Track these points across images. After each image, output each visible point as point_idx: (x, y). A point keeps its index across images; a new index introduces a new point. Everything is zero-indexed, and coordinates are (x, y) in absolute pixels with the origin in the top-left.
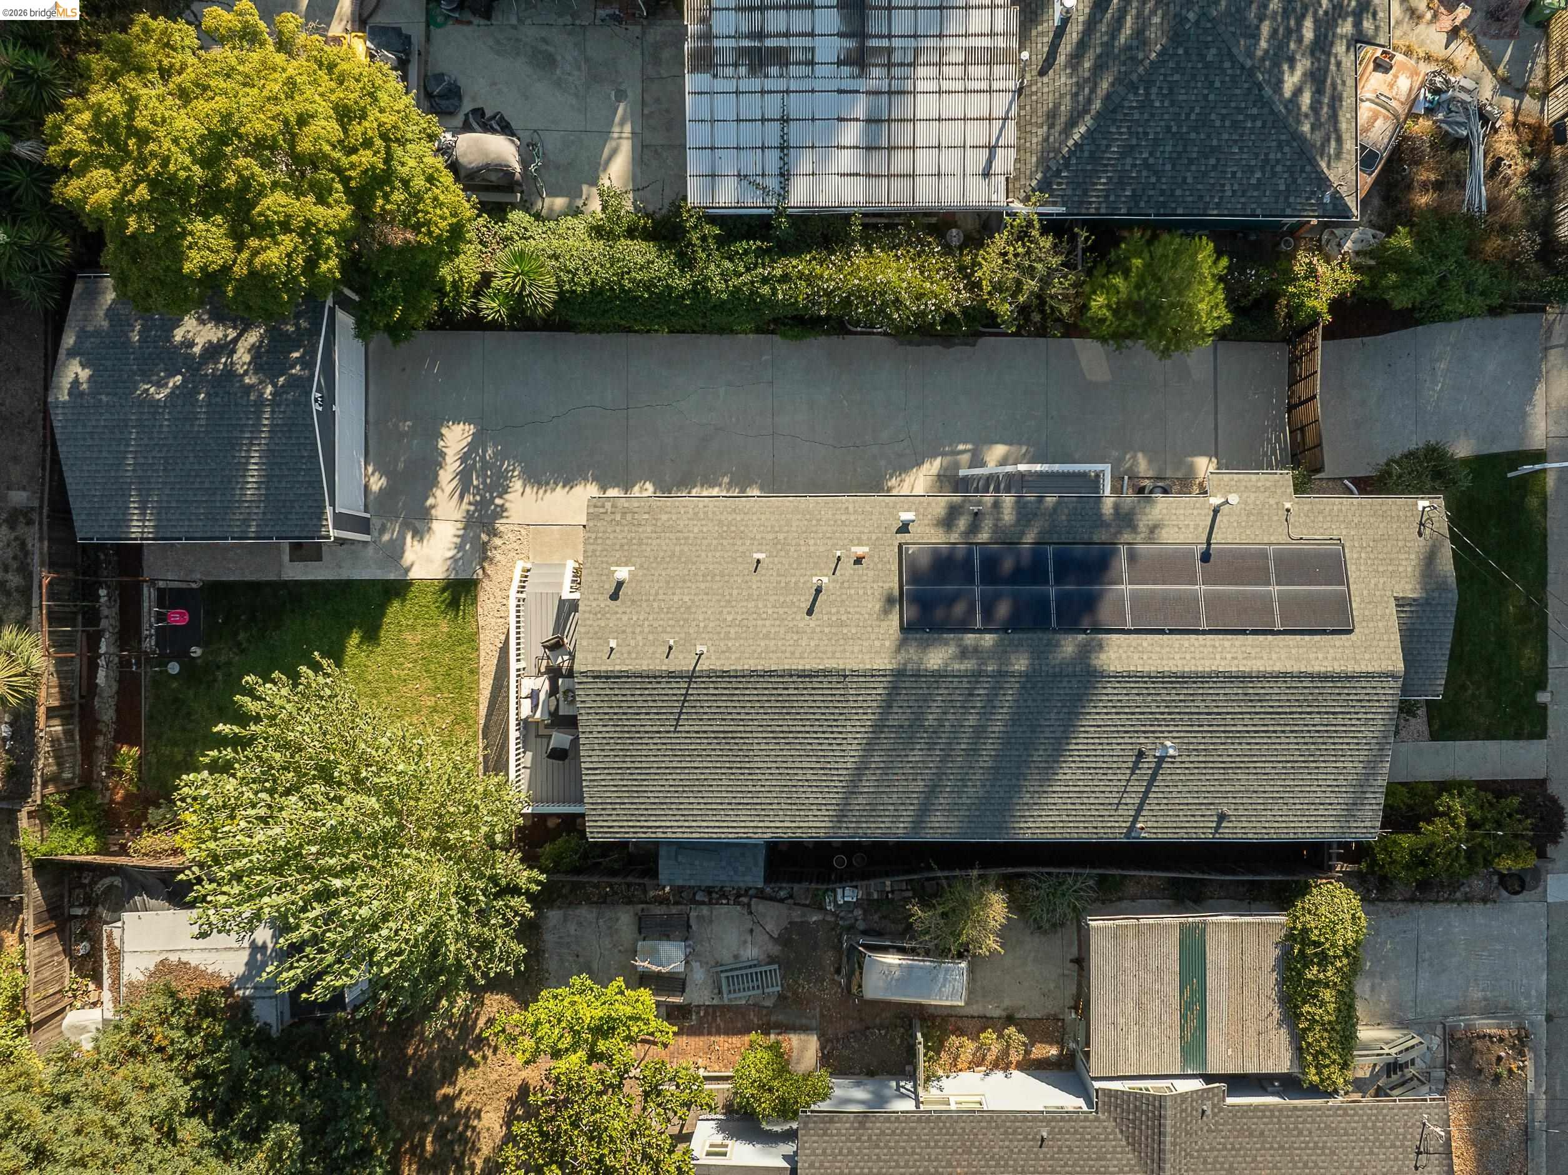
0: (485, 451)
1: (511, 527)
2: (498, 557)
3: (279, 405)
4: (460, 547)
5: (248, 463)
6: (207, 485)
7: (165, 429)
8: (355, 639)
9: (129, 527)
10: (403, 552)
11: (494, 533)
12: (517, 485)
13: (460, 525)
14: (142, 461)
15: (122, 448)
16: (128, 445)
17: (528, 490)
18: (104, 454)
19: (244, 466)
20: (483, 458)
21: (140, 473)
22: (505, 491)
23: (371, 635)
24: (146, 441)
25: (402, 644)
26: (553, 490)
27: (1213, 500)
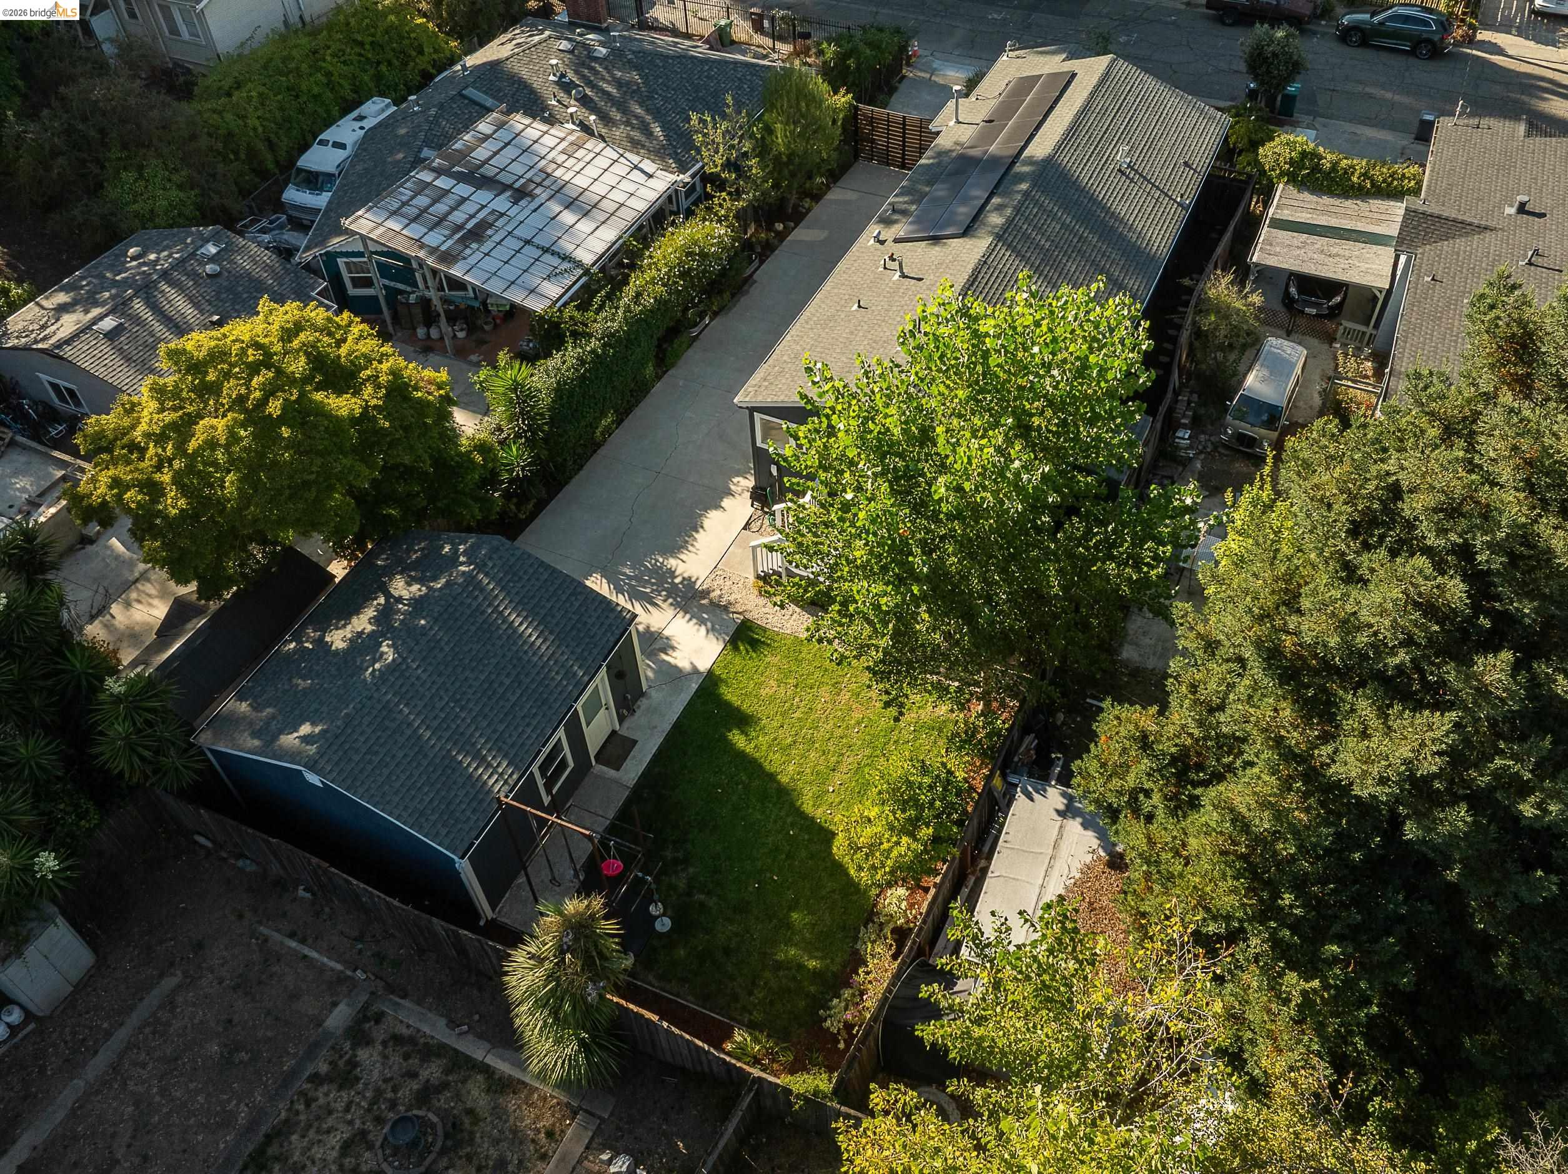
0: (624, 574)
1: (709, 580)
2: (732, 598)
3: (485, 565)
4: (702, 622)
5: (515, 630)
6: (507, 682)
7: (424, 676)
8: (738, 739)
9: (490, 791)
10: (676, 667)
11: (706, 593)
12: (672, 563)
13: (681, 614)
14: (435, 723)
15: (409, 732)
16: (409, 725)
17: (682, 556)
18: (400, 754)
20: (629, 578)
21: (447, 734)
22: (672, 573)
23: (744, 721)
24: (421, 704)
25: (772, 699)
26: (695, 539)
27: (952, 123)
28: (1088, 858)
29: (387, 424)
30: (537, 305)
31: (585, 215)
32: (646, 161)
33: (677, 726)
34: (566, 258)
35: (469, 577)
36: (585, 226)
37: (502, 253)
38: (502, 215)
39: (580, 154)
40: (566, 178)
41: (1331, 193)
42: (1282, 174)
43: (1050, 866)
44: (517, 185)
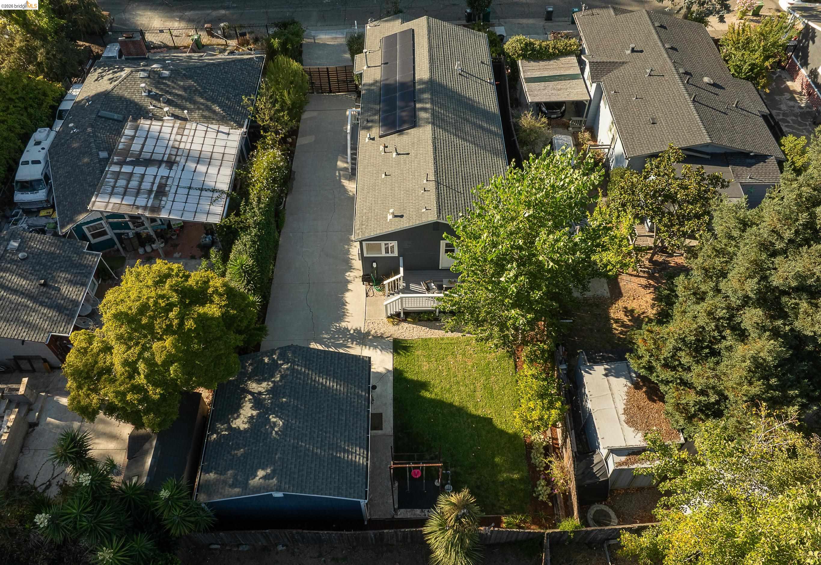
0: (325, 338)
1: (366, 327)
2: (382, 331)
3: (295, 361)
4: (375, 347)
5: (325, 386)
6: (337, 411)
7: (301, 425)
8: (427, 395)
9: (359, 464)
10: (378, 373)
11: (368, 333)
12: (343, 324)
13: (364, 347)
14: (319, 445)
15: (310, 454)
16: (309, 450)
17: (346, 320)
18: (313, 466)
19: (327, 389)
20: (328, 339)
21: (327, 447)
22: (347, 329)
23: (424, 385)
24: (308, 439)
25: (430, 371)
26: (347, 310)
27: (365, 68)
28: (626, 389)
29: (235, 312)
30: (215, 220)
31: (209, 165)
32: (221, 127)
33: (395, 399)
34: (214, 190)
35: (292, 369)
36: (213, 170)
37: (181, 197)
38: (168, 177)
39: (186, 132)
40: (188, 147)
41: (542, 60)
42: (519, 56)
43: (613, 399)
44: (165, 159)
